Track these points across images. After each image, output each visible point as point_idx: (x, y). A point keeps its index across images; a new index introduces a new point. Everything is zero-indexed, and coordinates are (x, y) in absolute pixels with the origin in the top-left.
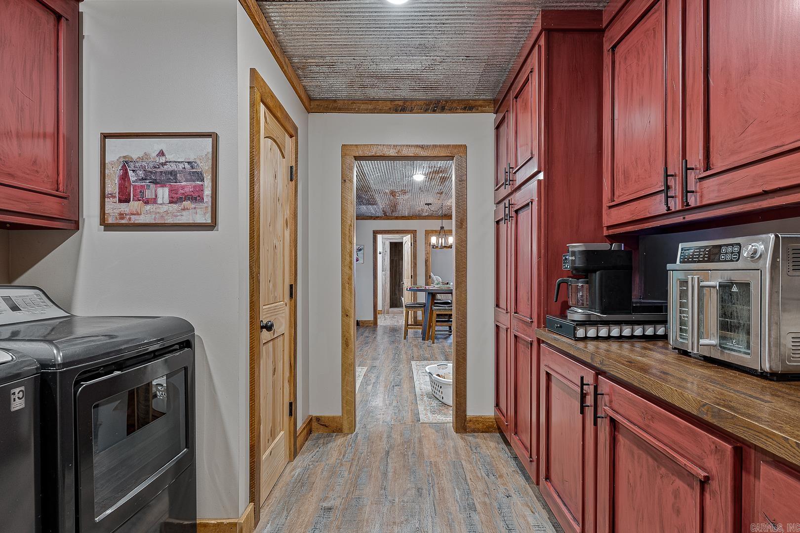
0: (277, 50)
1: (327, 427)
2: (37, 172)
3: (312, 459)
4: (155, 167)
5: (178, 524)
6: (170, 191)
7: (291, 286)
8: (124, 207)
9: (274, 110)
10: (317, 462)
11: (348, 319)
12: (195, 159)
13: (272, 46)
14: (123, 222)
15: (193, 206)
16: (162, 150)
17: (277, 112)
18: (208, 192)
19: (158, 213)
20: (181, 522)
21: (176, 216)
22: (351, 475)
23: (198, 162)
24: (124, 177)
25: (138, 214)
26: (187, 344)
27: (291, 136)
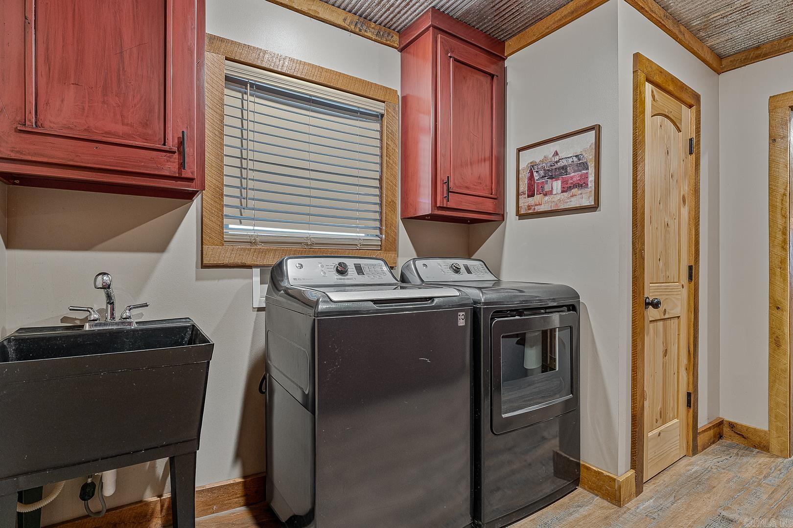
0: (669, 24)
1: (745, 438)
2: (481, 183)
3: (718, 464)
4: (552, 166)
5: (565, 457)
6: (562, 183)
7: (690, 268)
8: (531, 201)
9: (664, 85)
10: (724, 469)
11: (780, 312)
12: (581, 152)
13: (661, 23)
14: (530, 211)
15: (580, 192)
16: (556, 151)
17: (669, 85)
18: (591, 178)
19: (554, 201)
20: (568, 457)
21: (567, 203)
22: (771, 501)
23: (584, 154)
24: (531, 177)
25: (540, 205)
26: (573, 308)
27: (690, 106)
